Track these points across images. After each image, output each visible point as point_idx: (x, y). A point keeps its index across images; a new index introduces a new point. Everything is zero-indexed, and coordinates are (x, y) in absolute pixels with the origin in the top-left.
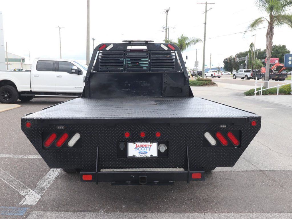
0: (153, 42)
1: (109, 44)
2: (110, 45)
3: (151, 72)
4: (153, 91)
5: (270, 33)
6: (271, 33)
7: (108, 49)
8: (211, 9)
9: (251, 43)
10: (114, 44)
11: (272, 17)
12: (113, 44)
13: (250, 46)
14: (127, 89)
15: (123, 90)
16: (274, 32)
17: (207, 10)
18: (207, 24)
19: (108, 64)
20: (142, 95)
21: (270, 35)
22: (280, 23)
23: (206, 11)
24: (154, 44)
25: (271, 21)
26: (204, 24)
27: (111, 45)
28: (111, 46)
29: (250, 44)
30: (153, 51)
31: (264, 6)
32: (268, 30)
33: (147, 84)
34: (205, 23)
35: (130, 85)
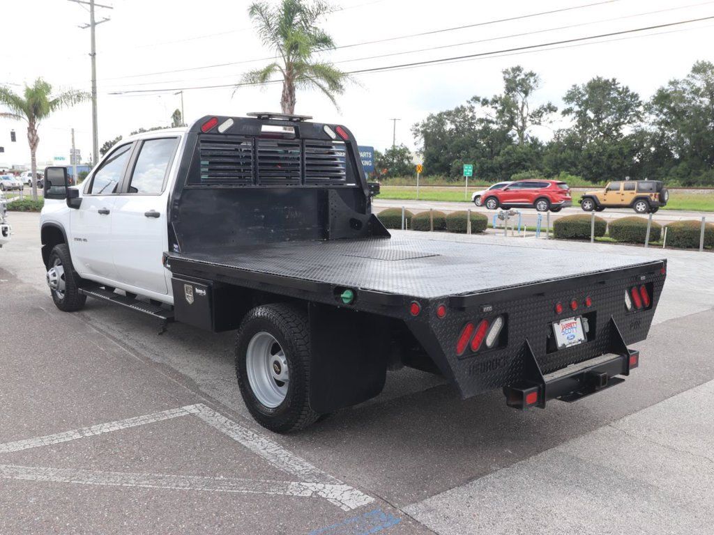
0: (311, 118)
1: (224, 119)
2: (226, 122)
3: (306, 186)
4: (308, 229)
5: (289, 99)
6: (291, 98)
7: (222, 128)
8: (107, 20)
9: (175, 110)
10: (236, 120)
11: (290, 66)
12: (234, 119)
13: (174, 116)
14: (259, 227)
15: (250, 228)
16: (296, 97)
17: (96, 21)
18: (96, 56)
19: (220, 167)
20: (288, 239)
21: (290, 103)
22: (302, 79)
23: (94, 24)
24: (311, 124)
25: (289, 74)
26: (91, 55)
27: (230, 120)
28: (229, 123)
29: (174, 112)
30: (308, 139)
31: (273, 39)
32: (284, 91)
33: (296, 213)
34: (93, 55)
35: (263, 217)
